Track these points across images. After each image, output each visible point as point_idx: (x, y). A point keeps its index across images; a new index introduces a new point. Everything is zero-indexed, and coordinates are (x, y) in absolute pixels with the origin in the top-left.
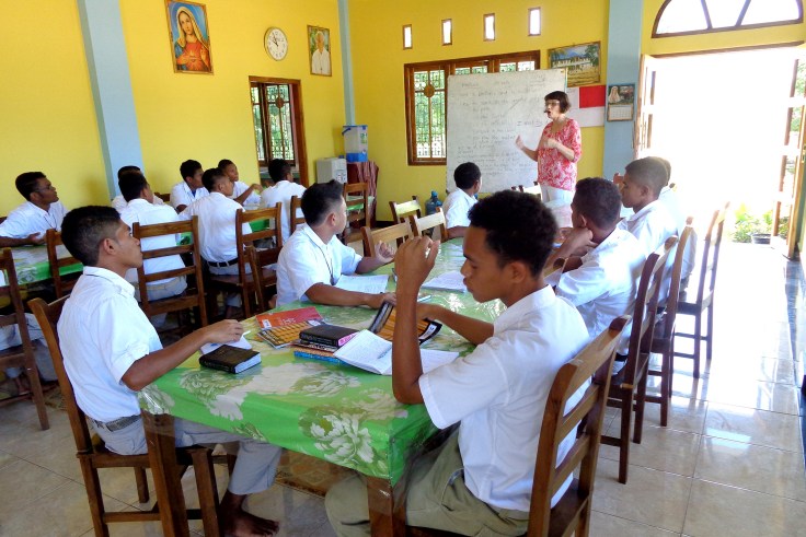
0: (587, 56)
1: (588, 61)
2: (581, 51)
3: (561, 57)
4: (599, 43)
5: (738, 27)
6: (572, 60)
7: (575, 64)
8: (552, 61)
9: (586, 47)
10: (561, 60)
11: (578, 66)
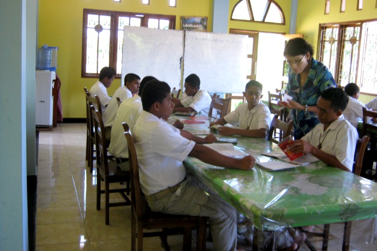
0: (201, 23)
1: (201, 26)
2: (198, 20)
3: (188, 22)
4: (207, 18)
5: (263, 22)
6: (193, 24)
7: (195, 26)
8: (183, 23)
9: (200, 19)
10: (188, 24)
11: (196, 28)
